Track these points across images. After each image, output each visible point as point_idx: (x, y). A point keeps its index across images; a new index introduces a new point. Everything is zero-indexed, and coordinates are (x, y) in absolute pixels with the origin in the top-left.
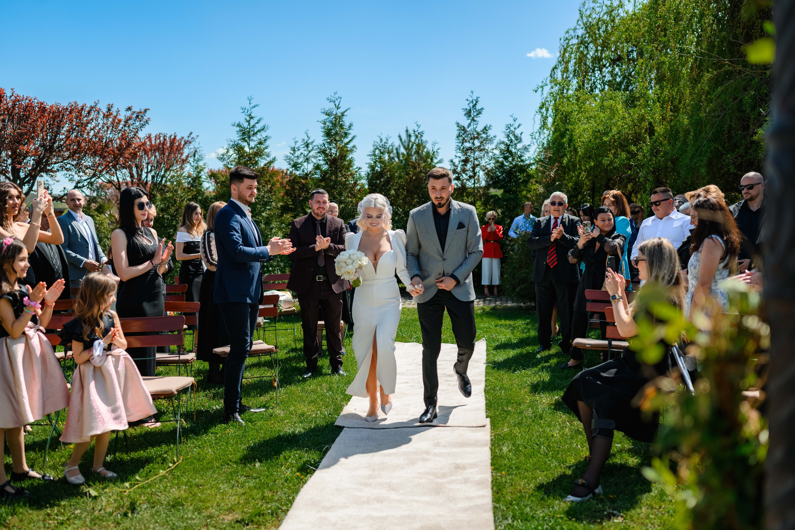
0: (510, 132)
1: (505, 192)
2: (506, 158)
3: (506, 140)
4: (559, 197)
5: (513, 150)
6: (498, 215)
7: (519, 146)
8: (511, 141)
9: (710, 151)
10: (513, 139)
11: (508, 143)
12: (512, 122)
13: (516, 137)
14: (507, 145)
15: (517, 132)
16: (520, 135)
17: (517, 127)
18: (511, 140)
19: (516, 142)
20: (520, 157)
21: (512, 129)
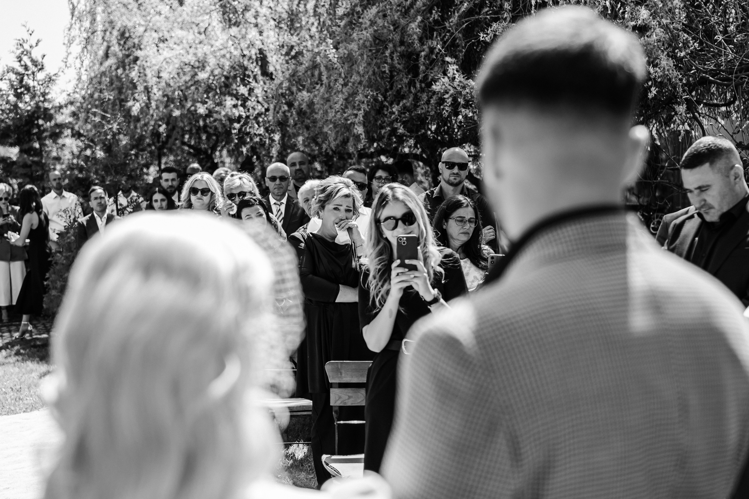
0: (22, 53)
1: (21, 151)
2: (19, 96)
3: (17, 66)
4: (277, 169)
5: (31, 83)
6: (14, 190)
7: (40, 76)
8: (26, 68)
9: (367, 102)
10: (29, 64)
11: (21, 70)
12: (26, 36)
13: (35, 63)
14: (17, 73)
15: (36, 54)
16: (40, 60)
17: (34, 45)
18: (26, 65)
19: (35, 69)
20: (44, 94)
21: (26, 46)
